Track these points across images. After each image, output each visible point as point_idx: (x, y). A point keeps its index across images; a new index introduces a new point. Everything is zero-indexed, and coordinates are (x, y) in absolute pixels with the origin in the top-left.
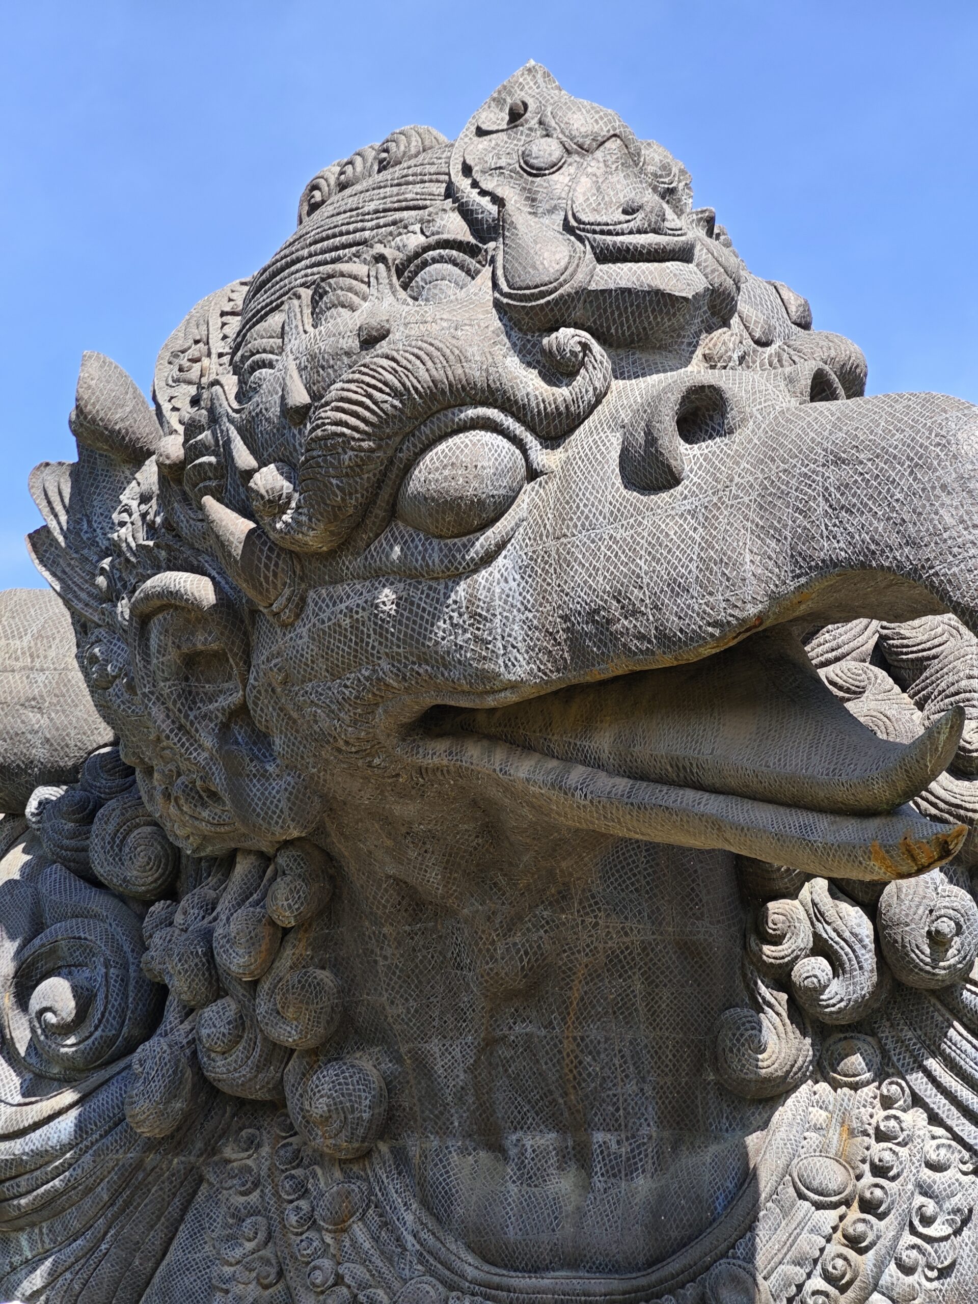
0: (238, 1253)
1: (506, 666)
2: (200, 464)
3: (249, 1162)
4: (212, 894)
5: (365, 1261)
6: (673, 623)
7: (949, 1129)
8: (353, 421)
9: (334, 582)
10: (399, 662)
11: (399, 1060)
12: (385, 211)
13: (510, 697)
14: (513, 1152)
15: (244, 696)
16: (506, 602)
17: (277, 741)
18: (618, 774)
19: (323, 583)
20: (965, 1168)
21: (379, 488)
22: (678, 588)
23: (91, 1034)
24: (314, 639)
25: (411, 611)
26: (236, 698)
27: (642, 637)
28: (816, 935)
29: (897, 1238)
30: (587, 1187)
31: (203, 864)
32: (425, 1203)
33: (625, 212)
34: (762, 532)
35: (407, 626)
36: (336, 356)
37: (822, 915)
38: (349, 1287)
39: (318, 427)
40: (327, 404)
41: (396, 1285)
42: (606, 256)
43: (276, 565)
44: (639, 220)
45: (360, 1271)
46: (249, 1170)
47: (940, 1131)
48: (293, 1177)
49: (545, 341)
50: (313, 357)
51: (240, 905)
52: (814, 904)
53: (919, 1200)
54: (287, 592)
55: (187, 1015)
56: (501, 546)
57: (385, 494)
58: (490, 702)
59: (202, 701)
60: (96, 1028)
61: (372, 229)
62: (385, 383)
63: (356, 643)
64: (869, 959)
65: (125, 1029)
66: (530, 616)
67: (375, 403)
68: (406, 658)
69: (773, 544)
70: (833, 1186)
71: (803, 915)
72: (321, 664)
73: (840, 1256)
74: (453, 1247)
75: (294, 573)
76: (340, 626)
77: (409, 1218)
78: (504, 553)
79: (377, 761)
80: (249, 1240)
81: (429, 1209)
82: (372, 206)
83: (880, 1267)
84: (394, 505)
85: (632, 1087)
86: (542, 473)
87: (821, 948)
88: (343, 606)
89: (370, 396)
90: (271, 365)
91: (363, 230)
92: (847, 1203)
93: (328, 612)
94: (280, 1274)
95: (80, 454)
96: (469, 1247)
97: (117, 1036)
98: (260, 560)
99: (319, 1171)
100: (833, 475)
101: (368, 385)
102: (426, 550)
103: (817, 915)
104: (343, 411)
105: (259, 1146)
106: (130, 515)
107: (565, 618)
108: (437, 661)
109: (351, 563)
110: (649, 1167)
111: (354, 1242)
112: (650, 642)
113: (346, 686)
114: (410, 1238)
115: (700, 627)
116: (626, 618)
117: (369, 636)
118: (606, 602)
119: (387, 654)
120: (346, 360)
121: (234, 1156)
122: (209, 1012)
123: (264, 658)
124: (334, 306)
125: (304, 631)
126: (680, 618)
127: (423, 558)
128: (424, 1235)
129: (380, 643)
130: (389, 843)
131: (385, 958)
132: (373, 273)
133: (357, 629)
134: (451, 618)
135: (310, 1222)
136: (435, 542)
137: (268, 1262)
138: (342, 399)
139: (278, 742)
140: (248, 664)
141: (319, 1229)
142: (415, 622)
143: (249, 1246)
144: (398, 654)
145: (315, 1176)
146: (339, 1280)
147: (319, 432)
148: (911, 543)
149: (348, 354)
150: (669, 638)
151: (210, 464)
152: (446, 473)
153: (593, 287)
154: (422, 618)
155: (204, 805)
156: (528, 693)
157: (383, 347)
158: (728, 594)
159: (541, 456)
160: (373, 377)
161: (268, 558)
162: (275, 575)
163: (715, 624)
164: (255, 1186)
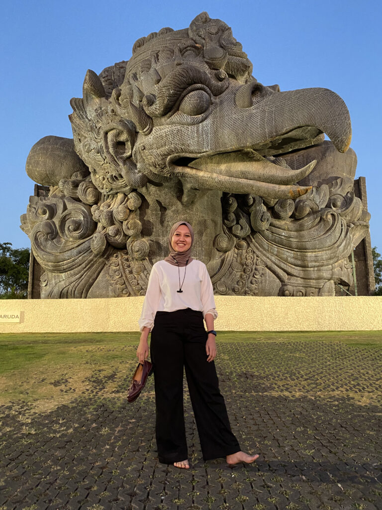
4: (109, 203)
7: (261, 258)
8: (174, 83)
9: (161, 125)
19: (158, 125)
20: (264, 266)
23: (81, 232)
24: (154, 139)
25: (181, 133)
26: (129, 154)
29: (251, 278)
31: (105, 197)
35: (180, 137)
40: (168, 78)
42: (231, 54)
43: (146, 120)
46: (116, 262)
51: (120, 205)
54: (148, 127)
55: (104, 228)
56: (205, 118)
57: (177, 104)
59: (120, 154)
63: (166, 141)
65: (88, 231)
70: (239, 268)
72: (155, 145)
73: (241, 281)
75: (150, 122)
76: (162, 136)
84: (179, 107)
86: (214, 103)
92: (242, 271)
93: (159, 132)
94: (124, 283)
98: (143, 118)
99: (133, 262)
104: (172, 80)
105: (118, 257)
108: (187, 145)
109: (166, 120)
113: (161, 151)
117: (169, 139)
119: (174, 143)
121: (113, 259)
122: (111, 228)
123: (138, 144)
127: (187, 120)
133: (167, 137)
135: (131, 272)
136: (189, 116)
137: (122, 280)
138: (172, 77)
139: (139, 165)
140: (134, 145)
141: (133, 274)
143: (117, 277)
154: (184, 135)
156: (209, 154)
157: (181, 66)
159: (214, 99)
160: (180, 73)
164: (118, 265)
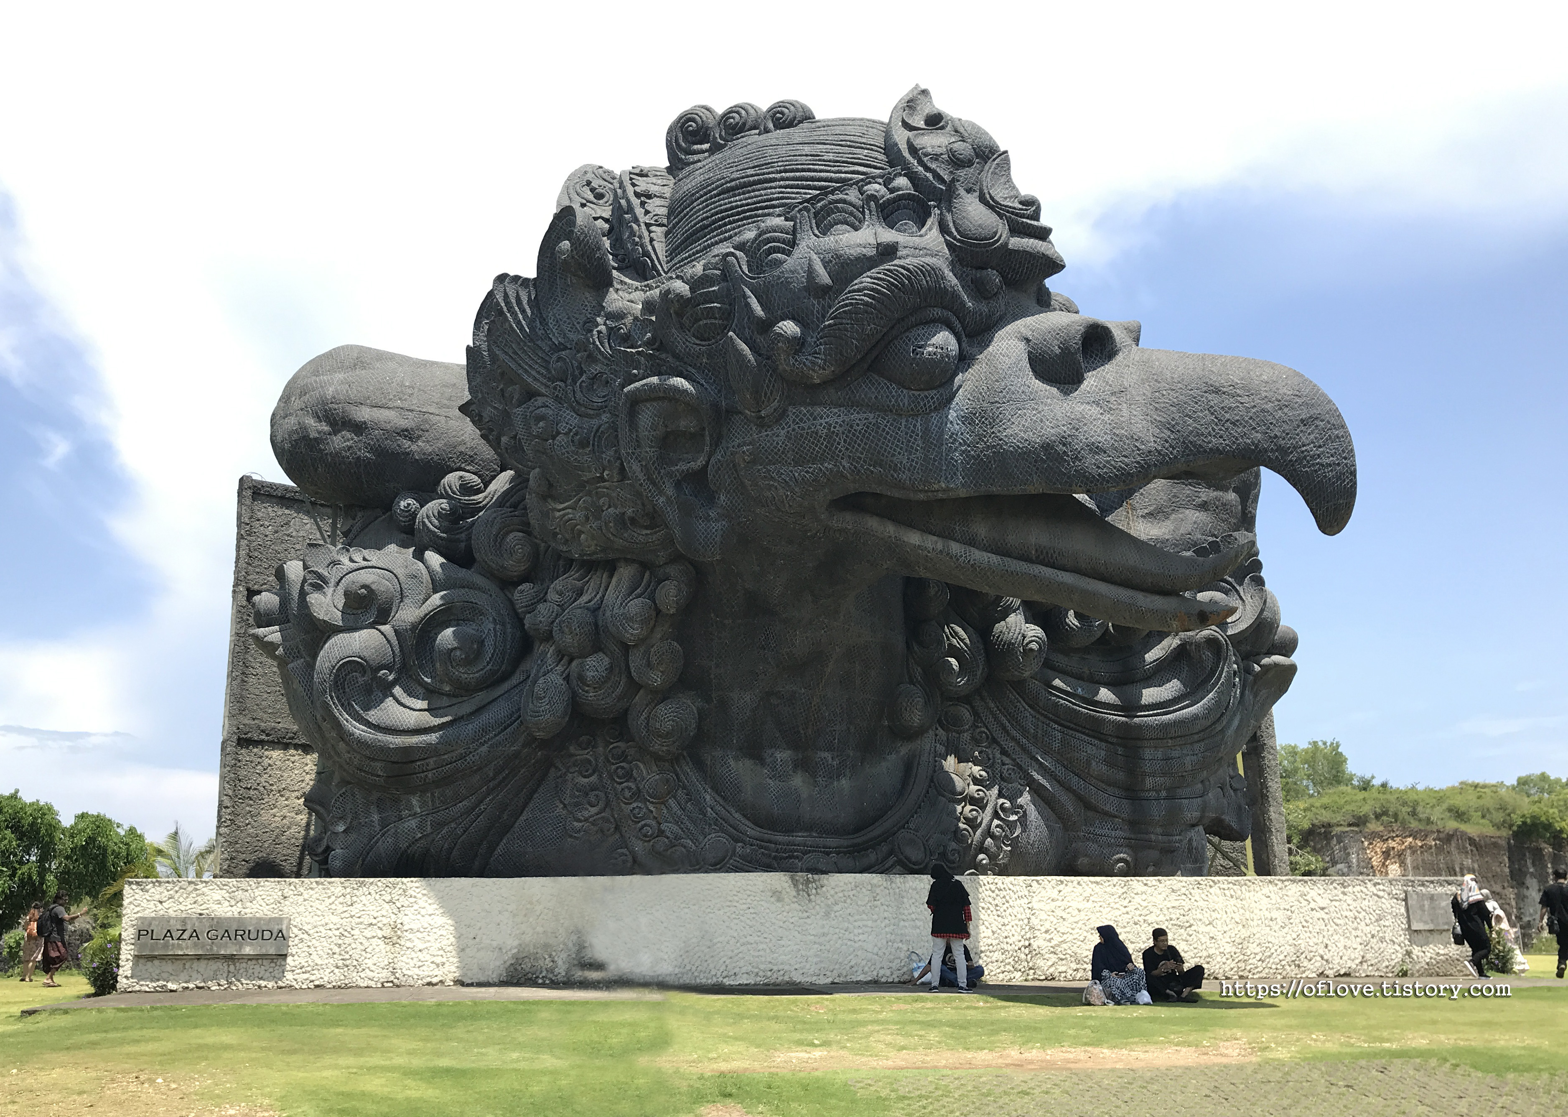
0: (586, 814)
1: (945, 478)
2: (712, 308)
3: (588, 757)
5: (678, 822)
9: (813, 404)
11: (709, 701)
13: (940, 497)
14: (768, 760)
15: (706, 466)
16: (950, 438)
18: (985, 550)
19: (804, 403)
23: (485, 667)
24: (790, 439)
25: (877, 433)
26: (695, 465)
28: (951, 645)
29: (991, 821)
30: (815, 783)
32: (716, 789)
35: (872, 442)
36: (854, 258)
37: (956, 634)
38: (668, 838)
39: (851, 304)
40: (859, 290)
41: (700, 837)
42: (1017, 230)
43: (774, 386)
45: (675, 828)
46: (589, 762)
47: (1008, 761)
48: (622, 768)
49: (978, 274)
50: (837, 254)
53: (1001, 800)
54: (776, 404)
55: (561, 660)
56: (948, 401)
57: (872, 355)
58: (922, 497)
59: (666, 463)
60: (488, 663)
62: (903, 285)
63: (826, 447)
70: (959, 789)
72: (791, 455)
73: (965, 829)
74: (737, 816)
75: (784, 393)
76: (817, 433)
77: (708, 797)
78: (949, 406)
79: (803, 520)
80: (593, 806)
81: (718, 792)
83: (984, 837)
84: (873, 362)
86: (968, 358)
87: (952, 653)
88: (823, 421)
89: (892, 291)
90: (784, 253)
92: (964, 800)
93: (809, 423)
94: (617, 828)
95: (540, 273)
96: (745, 816)
97: (498, 670)
99: (642, 766)
102: (899, 396)
103: (953, 633)
104: (873, 297)
105: (595, 746)
108: (890, 466)
109: (833, 394)
110: (849, 773)
111: (669, 810)
113: (807, 472)
114: (709, 809)
117: (839, 444)
119: (849, 456)
120: (866, 263)
121: (577, 752)
123: (736, 443)
124: (841, 223)
125: (782, 432)
126: (1098, 467)
127: (896, 401)
128: (719, 808)
132: (867, 206)
133: (831, 437)
135: (637, 795)
136: (905, 391)
137: (607, 820)
138: (872, 290)
139: (723, 499)
140: (717, 445)
141: (645, 801)
142: (879, 440)
143: (594, 810)
145: (637, 767)
147: (851, 308)
149: (870, 259)
151: (720, 309)
153: (1008, 247)
154: (885, 438)
155: (626, 529)
159: (967, 347)
160: (895, 279)
161: (770, 381)
162: (771, 392)
164: (594, 772)
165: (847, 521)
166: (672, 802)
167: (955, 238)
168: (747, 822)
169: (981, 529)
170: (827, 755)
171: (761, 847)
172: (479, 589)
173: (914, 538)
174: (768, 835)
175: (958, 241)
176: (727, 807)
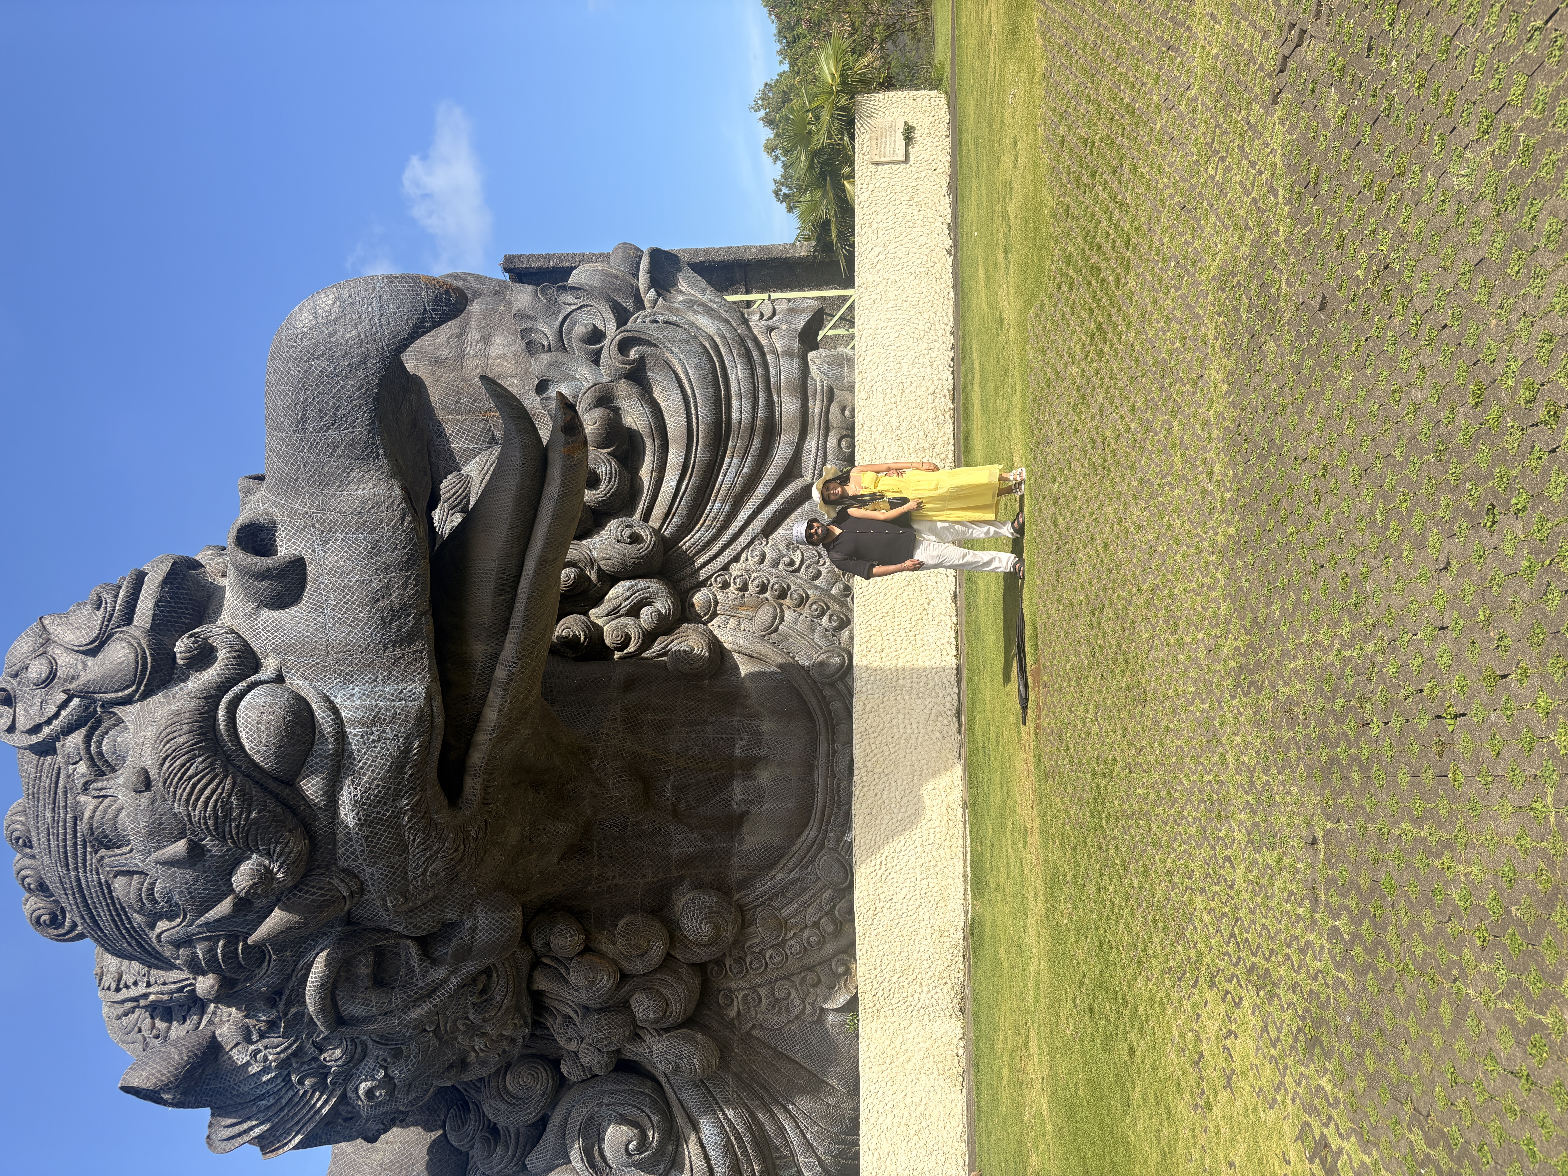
0: (797, 1002)
1: (414, 700)
2: (223, 956)
3: (740, 997)
4: (559, 1019)
5: (805, 907)
6: (398, 555)
7: (743, 550)
8: (207, 792)
9: (334, 841)
10: (401, 790)
11: (682, 879)
12: (54, 803)
13: (438, 703)
14: (744, 808)
15: (413, 938)
16: (368, 696)
17: (449, 916)
18: (503, 642)
19: (334, 851)
20: (764, 543)
21: (266, 789)
22: (374, 551)
23: (647, 1115)
24: (375, 862)
26: (413, 949)
27: (405, 585)
28: (628, 614)
29: (801, 579)
30: (766, 759)
31: (538, 1033)
32: (771, 867)
33: (98, 608)
34: (344, 482)
36: (153, 812)
37: (615, 608)
38: (820, 918)
39: (206, 823)
40: (189, 815)
41: (820, 884)
42: (128, 617)
43: (313, 887)
44: (107, 597)
45: (811, 910)
46: (745, 996)
47: (744, 556)
48: (751, 963)
49: (180, 662)
50: (150, 834)
51: (567, 982)
52: (608, 615)
53: (781, 566)
54: (335, 881)
55: (640, 1037)
56: (327, 699)
57: (272, 785)
58: (439, 720)
59: (412, 978)
60: (643, 1111)
61: (66, 813)
62: (183, 765)
63: (383, 825)
64: (643, 583)
65: (647, 1091)
66: (381, 677)
67: (197, 774)
68: (399, 784)
69: (354, 474)
70: (771, 611)
71: (615, 622)
72: (395, 859)
73: (810, 608)
74: (798, 846)
75: (322, 874)
76: (368, 837)
77: (780, 876)
78: (332, 698)
79: (473, 833)
80: (789, 994)
81: (775, 863)
82: (48, 815)
83: (816, 587)
84: (282, 782)
85: (709, 729)
86: (280, 671)
87: (634, 612)
89: (190, 778)
90: (153, 884)
91: (65, 821)
92: (781, 605)
93: (357, 846)
94: (811, 970)
95: (204, 1106)
96: (799, 835)
97: (651, 1098)
98: (306, 899)
99: (749, 943)
100: (312, 425)
101: (180, 779)
102: (320, 755)
103: (614, 613)
104: (197, 799)
105: (730, 990)
106: (260, 1051)
107: (385, 647)
109: (321, 823)
110: (756, 722)
111: (793, 915)
112: (409, 577)
113: (414, 840)
114: (792, 875)
115: (404, 531)
116: (390, 595)
117: (378, 813)
118: (377, 610)
119: (394, 800)
120: (158, 803)
121: (736, 1009)
122: (639, 1013)
124: (115, 824)
125: (369, 870)
126: (395, 548)
127: (326, 758)
128: (790, 865)
129: (385, 804)
130: (535, 855)
131: (614, 877)
132: (97, 793)
133: (372, 822)
134: (373, 741)
135: (780, 948)
136: (315, 748)
138: (188, 800)
140: (388, 931)
141: (784, 941)
143: (793, 994)
144: (395, 790)
145: (751, 947)
146: (816, 924)
147: (210, 822)
148: (364, 361)
149: (153, 802)
150: (409, 559)
151: (224, 946)
152: (263, 728)
153: (148, 626)
155: (492, 998)
156: (437, 688)
157: (153, 773)
158: (383, 508)
159: (267, 671)
160: (176, 775)
161: (306, 893)
162: (321, 889)
163: (403, 519)
164: (756, 991)
165: (473, 786)
166: (785, 913)
167: (136, 691)
168: (805, 834)
169: (479, 649)
170: (739, 744)
171: (829, 822)
172: (566, 1119)
173: (491, 716)
174: (816, 815)
175: (138, 688)
176: (790, 854)
